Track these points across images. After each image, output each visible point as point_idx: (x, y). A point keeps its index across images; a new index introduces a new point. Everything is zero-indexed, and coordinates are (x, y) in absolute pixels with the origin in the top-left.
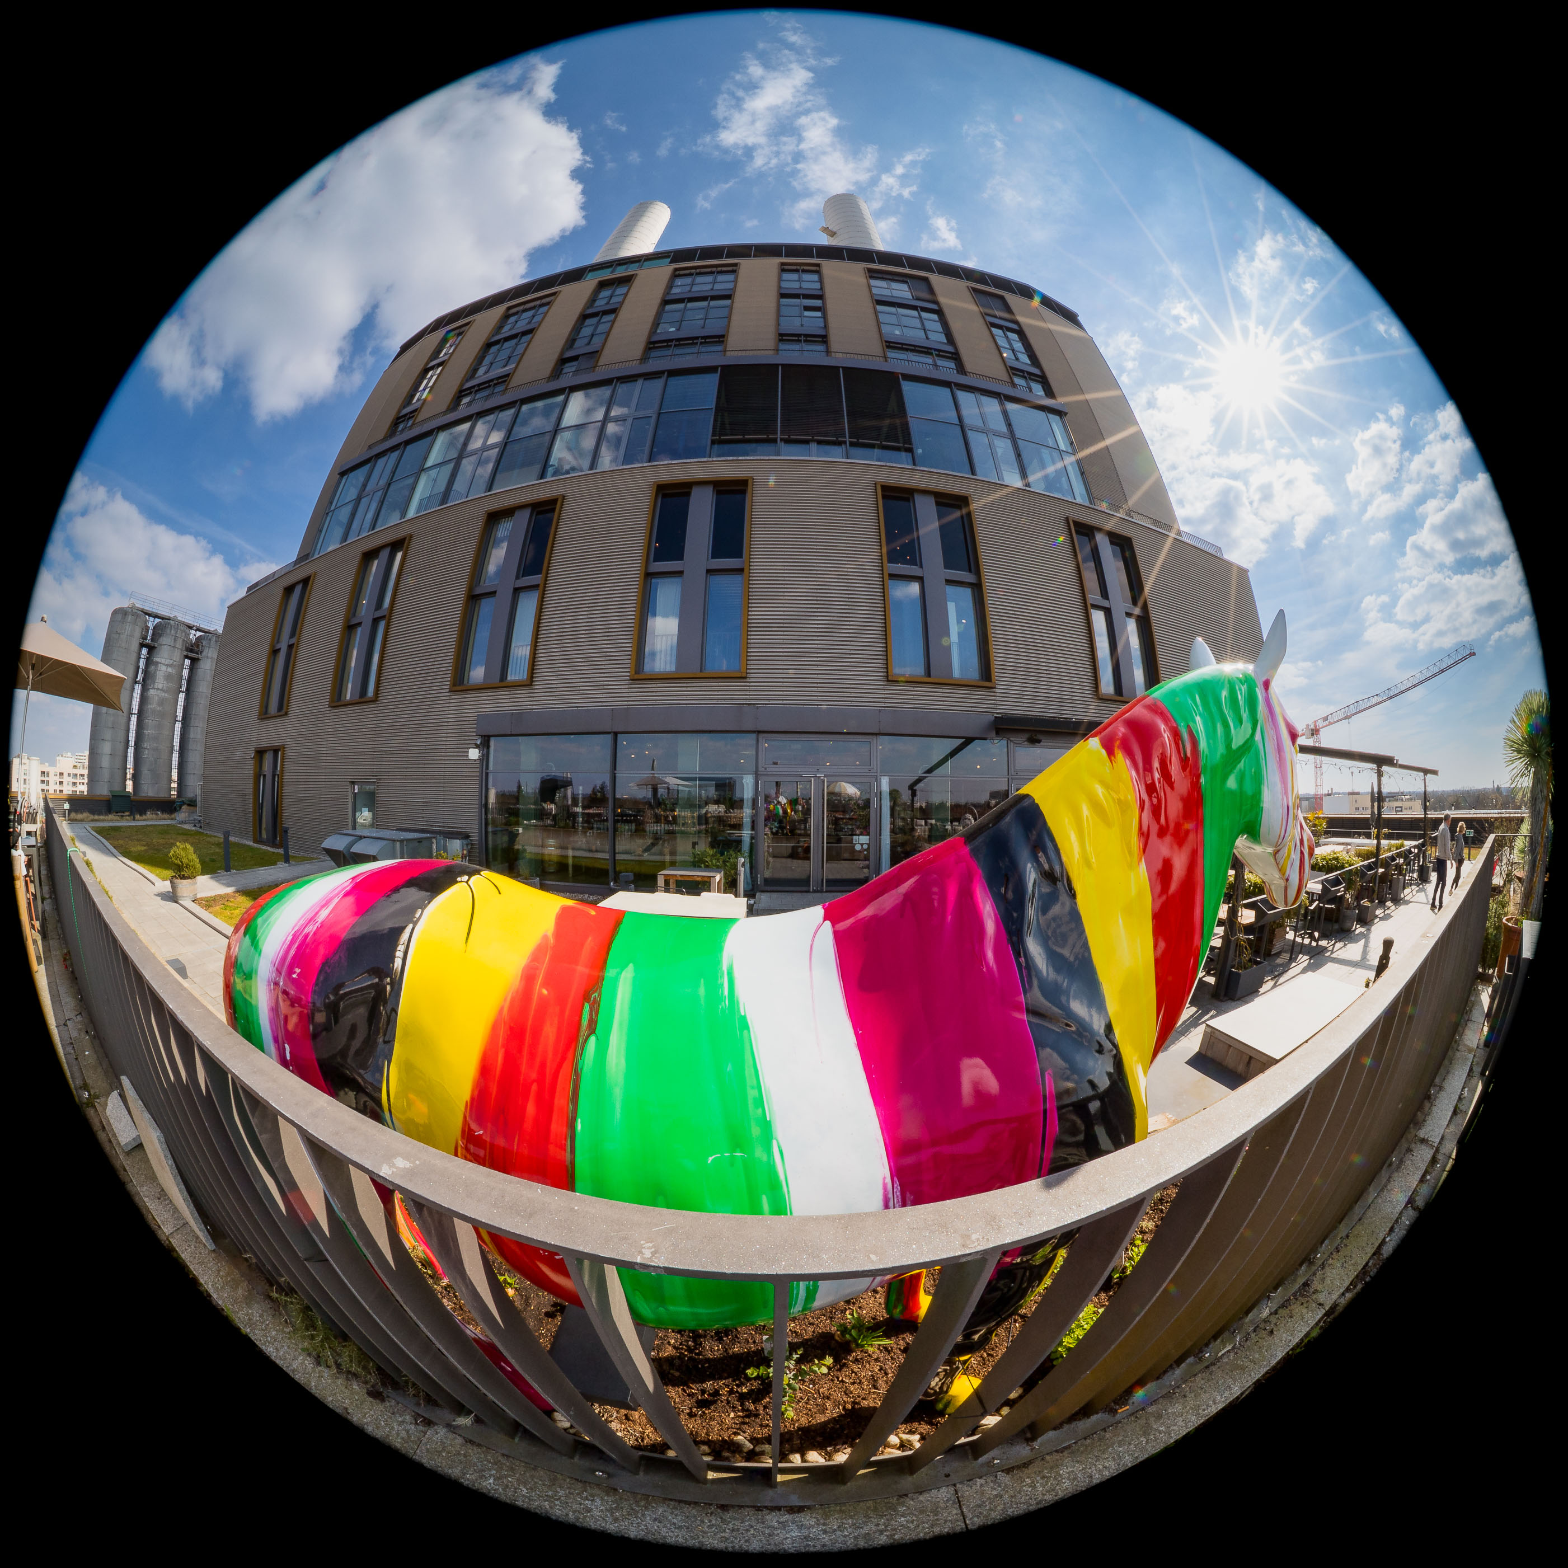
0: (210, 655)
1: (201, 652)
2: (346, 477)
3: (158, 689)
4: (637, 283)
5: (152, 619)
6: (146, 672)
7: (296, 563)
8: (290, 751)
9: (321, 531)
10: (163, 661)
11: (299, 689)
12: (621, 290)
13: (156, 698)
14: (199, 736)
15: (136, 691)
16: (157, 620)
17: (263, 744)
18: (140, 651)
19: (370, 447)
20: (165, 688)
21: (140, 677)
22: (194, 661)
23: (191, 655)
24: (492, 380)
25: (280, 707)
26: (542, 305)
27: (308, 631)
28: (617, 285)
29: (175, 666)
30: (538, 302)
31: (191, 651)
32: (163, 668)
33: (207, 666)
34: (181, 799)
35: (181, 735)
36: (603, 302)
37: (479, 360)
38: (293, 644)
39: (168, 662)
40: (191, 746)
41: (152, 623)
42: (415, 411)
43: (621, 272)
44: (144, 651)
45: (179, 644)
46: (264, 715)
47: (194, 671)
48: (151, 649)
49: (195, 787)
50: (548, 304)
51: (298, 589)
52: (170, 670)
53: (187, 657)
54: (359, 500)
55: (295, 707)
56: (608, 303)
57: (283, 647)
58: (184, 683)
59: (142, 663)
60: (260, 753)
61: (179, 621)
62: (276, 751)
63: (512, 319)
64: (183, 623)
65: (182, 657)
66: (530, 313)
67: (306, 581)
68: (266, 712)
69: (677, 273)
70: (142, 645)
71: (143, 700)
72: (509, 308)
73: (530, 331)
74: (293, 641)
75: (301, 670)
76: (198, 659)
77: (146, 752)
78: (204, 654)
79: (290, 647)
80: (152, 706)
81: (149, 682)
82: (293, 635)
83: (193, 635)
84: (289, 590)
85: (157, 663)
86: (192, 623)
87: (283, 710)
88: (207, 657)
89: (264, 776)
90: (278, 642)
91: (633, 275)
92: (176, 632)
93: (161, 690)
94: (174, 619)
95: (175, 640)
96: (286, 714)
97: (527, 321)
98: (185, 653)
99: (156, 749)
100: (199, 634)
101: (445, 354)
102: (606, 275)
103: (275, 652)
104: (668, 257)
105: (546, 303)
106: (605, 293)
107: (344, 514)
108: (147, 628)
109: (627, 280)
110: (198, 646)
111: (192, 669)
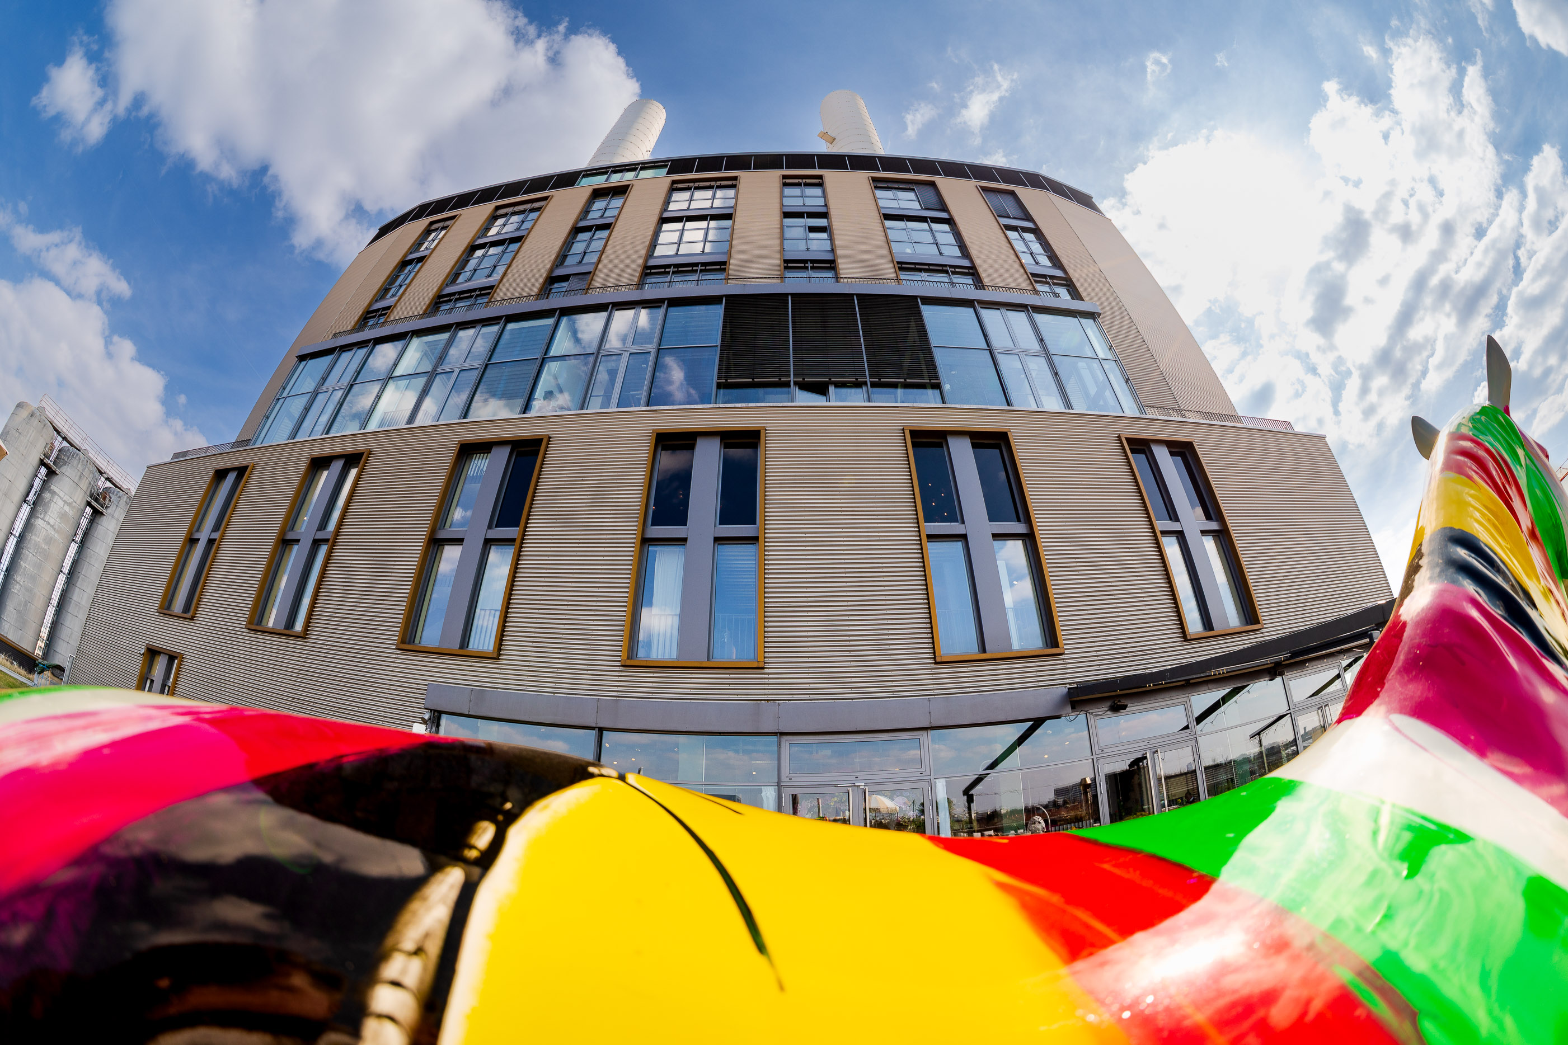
0: (116, 515)
1: (107, 507)
2: (304, 363)
3: (48, 523)
4: (633, 195)
5: (60, 439)
6: (39, 495)
7: (235, 444)
8: (187, 664)
9: (268, 418)
10: (61, 494)
11: (211, 594)
12: (617, 202)
13: (43, 533)
14: (83, 603)
15: (23, 510)
16: (65, 444)
17: (158, 643)
18: (38, 469)
19: (335, 335)
20: (56, 527)
21: (31, 497)
22: (97, 513)
23: (94, 503)
24: (474, 290)
25: (187, 608)
26: (533, 210)
27: (234, 530)
28: (612, 197)
29: (74, 507)
30: (528, 206)
31: (96, 500)
32: (61, 503)
33: (109, 526)
34: (45, 662)
35: (63, 590)
36: (599, 214)
37: (463, 262)
38: (215, 540)
39: (66, 498)
40: (71, 608)
41: (59, 443)
42: (388, 308)
43: (616, 179)
44: (43, 471)
45: (84, 485)
46: (165, 608)
47: (95, 524)
48: (51, 473)
49: (63, 655)
50: (539, 209)
51: (231, 477)
52: (67, 508)
53: (89, 504)
54: (315, 394)
55: (204, 613)
56: (602, 217)
57: (203, 536)
58: (80, 533)
59: (37, 483)
60: (152, 653)
61: (89, 458)
62: (172, 658)
63: (500, 222)
64: (94, 464)
65: (84, 503)
66: (520, 217)
67: (242, 471)
68: (169, 608)
69: (675, 186)
70: (42, 463)
71: (28, 525)
72: (498, 208)
73: (518, 239)
74: (216, 536)
75: (218, 573)
76: (102, 514)
77: (18, 587)
78: (109, 510)
79: (211, 542)
80: (36, 538)
81: (40, 509)
82: (216, 528)
83: (102, 483)
84: (220, 475)
85: (54, 493)
86: (104, 468)
87: (190, 611)
88: (113, 517)
89: (152, 681)
90: (198, 530)
91: (629, 185)
92: (84, 470)
93: (52, 526)
94: (85, 453)
96: (192, 618)
97: (515, 226)
98: (89, 499)
99: (29, 590)
100: (108, 484)
101: (427, 249)
102: (599, 181)
103: (192, 541)
104: (665, 166)
105: (537, 207)
106: (599, 204)
107: (296, 406)
108: (52, 448)
109: (622, 191)
110: (104, 498)
111: (92, 522)
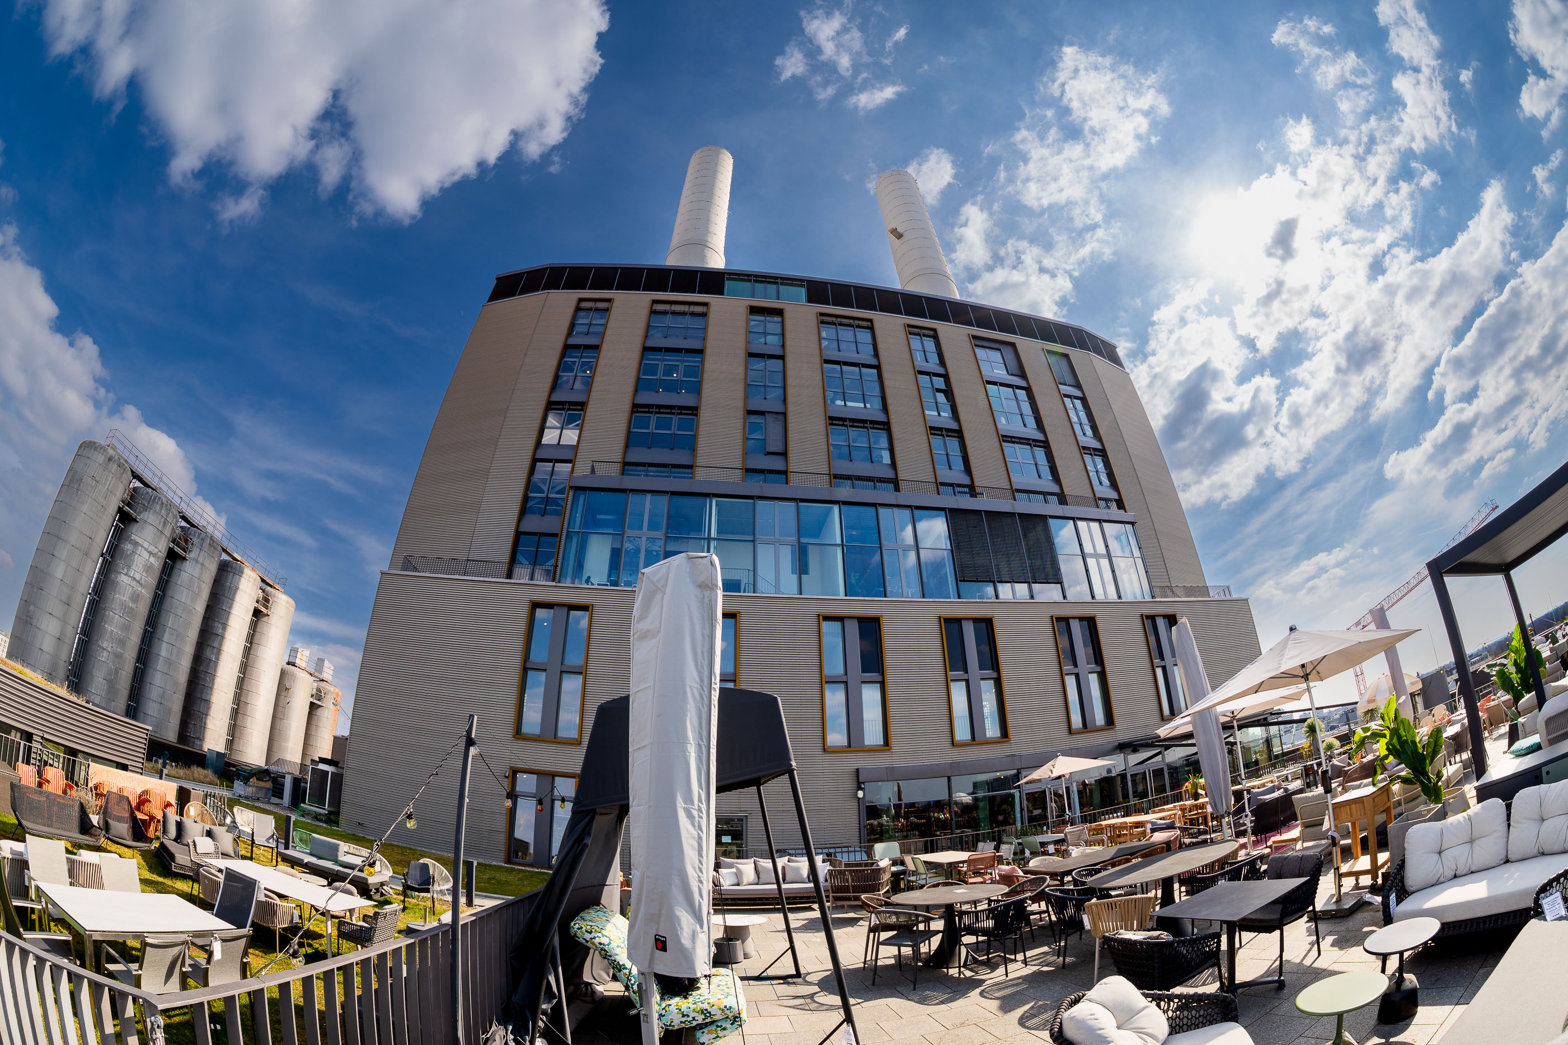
1: (190, 551)
3: (134, 579)
10: (146, 545)
13: (129, 591)
20: (143, 582)
22: (178, 558)
23: (176, 549)
29: (158, 557)
31: (177, 544)
32: (145, 555)
39: (151, 548)
45: (166, 530)
47: (176, 571)
52: (152, 560)
64: (177, 506)
76: (184, 558)
77: (105, 653)
78: (193, 555)
80: (123, 597)
85: (136, 544)
88: (197, 561)
92: (167, 515)
93: (138, 582)
95: (164, 523)
98: (171, 545)
99: (119, 655)
110: (186, 541)
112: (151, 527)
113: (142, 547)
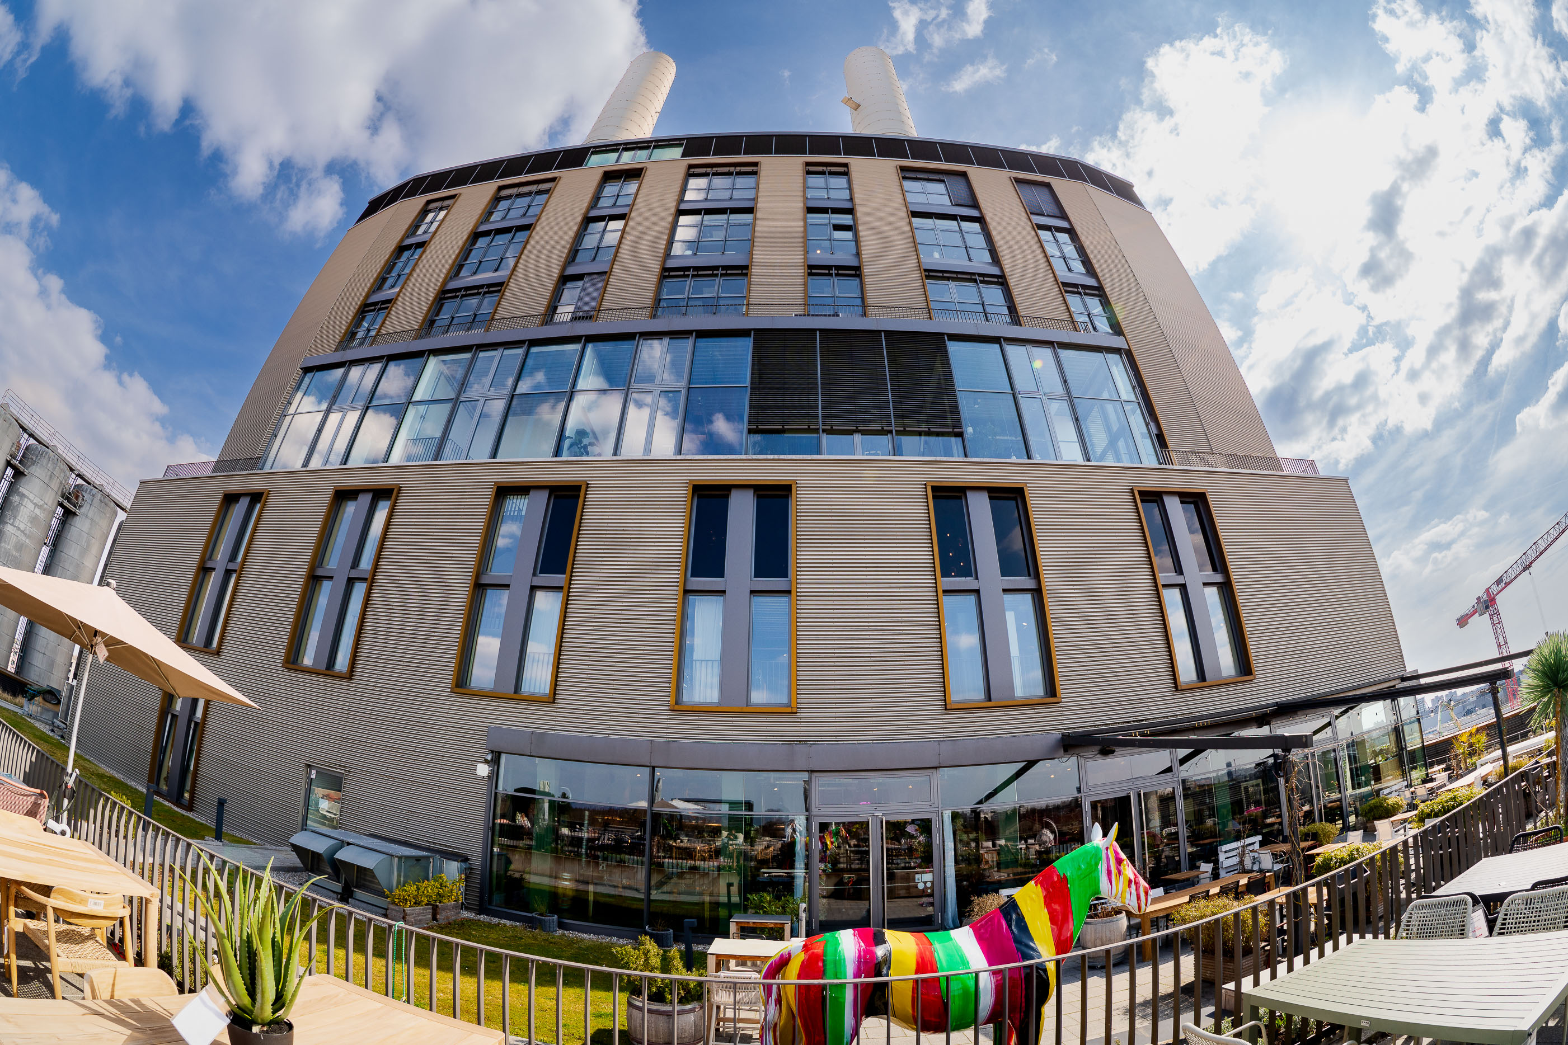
0: (90, 516)
3: (18, 529)
4: (648, 178)
5: (26, 436)
6: (7, 499)
10: (31, 497)
13: (14, 538)
16: (32, 441)
20: (27, 531)
22: (68, 513)
23: (66, 503)
24: (481, 287)
26: (539, 193)
28: (624, 181)
29: (44, 510)
30: (534, 188)
31: (68, 499)
32: (31, 506)
36: (611, 201)
37: (466, 253)
39: (37, 500)
42: (389, 301)
43: (628, 159)
45: (55, 485)
47: (67, 526)
48: (18, 474)
50: (546, 192)
52: (37, 511)
53: (61, 505)
56: (614, 205)
58: (51, 534)
61: (59, 456)
63: (503, 205)
64: (64, 460)
65: (56, 503)
66: (524, 201)
67: (252, 498)
69: (692, 170)
70: (8, 463)
72: (501, 188)
73: (528, 227)
76: (75, 514)
80: (8, 546)
81: (8, 513)
83: (73, 481)
85: (23, 496)
88: (87, 516)
89: (175, 716)
91: (643, 167)
92: (53, 468)
93: (22, 531)
94: (53, 449)
95: (51, 477)
97: (522, 211)
98: (61, 500)
101: (425, 232)
102: (609, 161)
104: (681, 145)
105: (545, 189)
106: (611, 189)
108: (19, 444)
109: (635, 174)
110: (77, 497)
111: (64, 522)
112: (37, 480)
113: (28, 498)
